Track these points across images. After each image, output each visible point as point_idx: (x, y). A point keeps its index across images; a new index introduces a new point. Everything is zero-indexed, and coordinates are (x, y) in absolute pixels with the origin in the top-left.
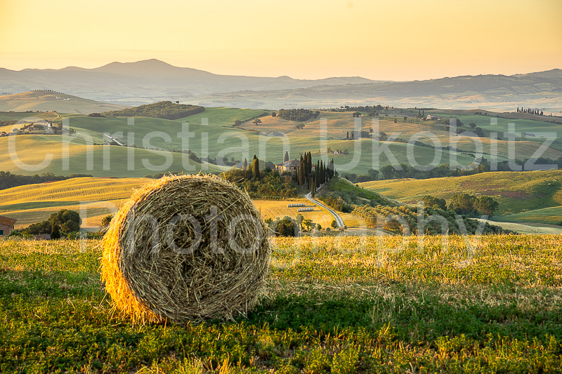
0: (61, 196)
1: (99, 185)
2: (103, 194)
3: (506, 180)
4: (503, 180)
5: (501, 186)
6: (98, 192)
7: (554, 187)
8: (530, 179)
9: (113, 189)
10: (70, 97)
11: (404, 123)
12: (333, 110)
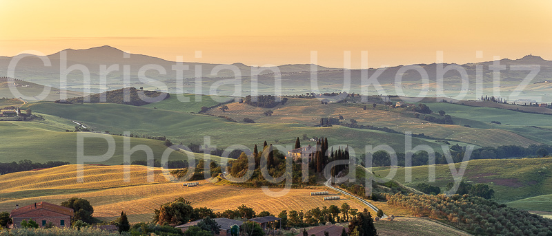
0: (59, 184)
1: (94, 172)
2: (102, 181)
3: (496, 168)
4: (493, 167)
5: (492, 174)
6: (97, 179)
7: (544, 174)
8: (520, 166)
9: (112, 177)
10: (28, 83)
11: (374, 111)
12: (300, 97)
